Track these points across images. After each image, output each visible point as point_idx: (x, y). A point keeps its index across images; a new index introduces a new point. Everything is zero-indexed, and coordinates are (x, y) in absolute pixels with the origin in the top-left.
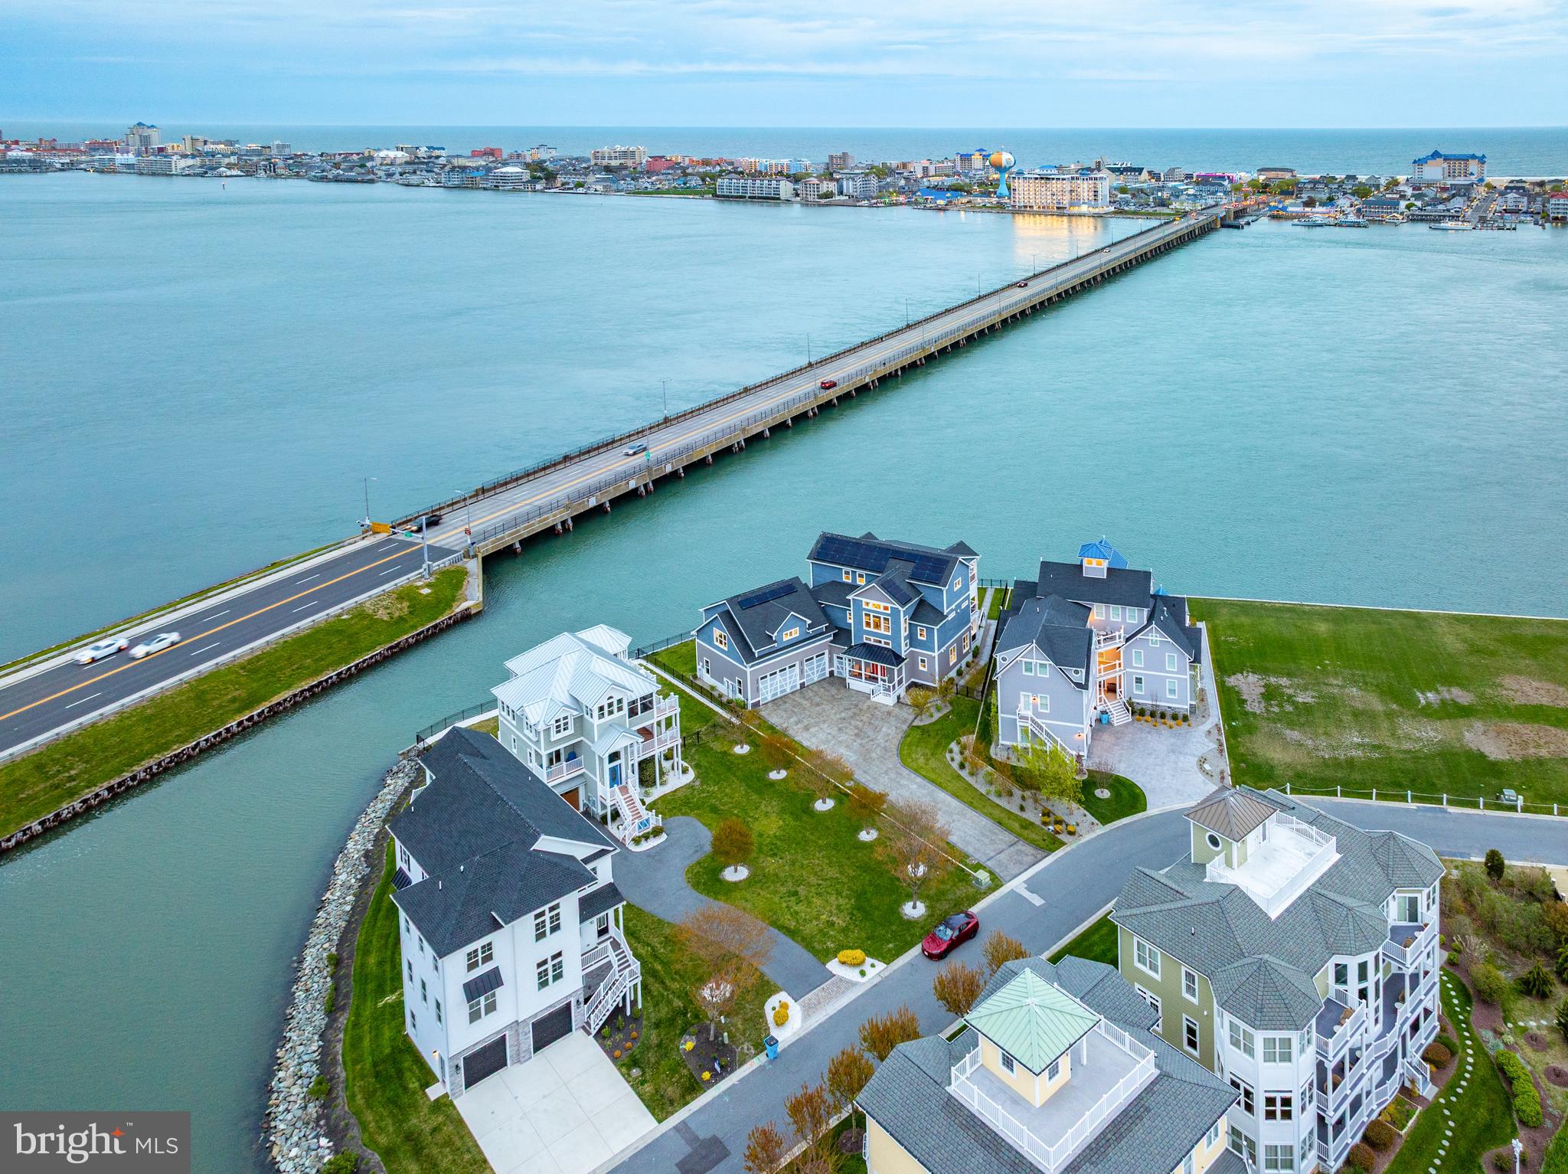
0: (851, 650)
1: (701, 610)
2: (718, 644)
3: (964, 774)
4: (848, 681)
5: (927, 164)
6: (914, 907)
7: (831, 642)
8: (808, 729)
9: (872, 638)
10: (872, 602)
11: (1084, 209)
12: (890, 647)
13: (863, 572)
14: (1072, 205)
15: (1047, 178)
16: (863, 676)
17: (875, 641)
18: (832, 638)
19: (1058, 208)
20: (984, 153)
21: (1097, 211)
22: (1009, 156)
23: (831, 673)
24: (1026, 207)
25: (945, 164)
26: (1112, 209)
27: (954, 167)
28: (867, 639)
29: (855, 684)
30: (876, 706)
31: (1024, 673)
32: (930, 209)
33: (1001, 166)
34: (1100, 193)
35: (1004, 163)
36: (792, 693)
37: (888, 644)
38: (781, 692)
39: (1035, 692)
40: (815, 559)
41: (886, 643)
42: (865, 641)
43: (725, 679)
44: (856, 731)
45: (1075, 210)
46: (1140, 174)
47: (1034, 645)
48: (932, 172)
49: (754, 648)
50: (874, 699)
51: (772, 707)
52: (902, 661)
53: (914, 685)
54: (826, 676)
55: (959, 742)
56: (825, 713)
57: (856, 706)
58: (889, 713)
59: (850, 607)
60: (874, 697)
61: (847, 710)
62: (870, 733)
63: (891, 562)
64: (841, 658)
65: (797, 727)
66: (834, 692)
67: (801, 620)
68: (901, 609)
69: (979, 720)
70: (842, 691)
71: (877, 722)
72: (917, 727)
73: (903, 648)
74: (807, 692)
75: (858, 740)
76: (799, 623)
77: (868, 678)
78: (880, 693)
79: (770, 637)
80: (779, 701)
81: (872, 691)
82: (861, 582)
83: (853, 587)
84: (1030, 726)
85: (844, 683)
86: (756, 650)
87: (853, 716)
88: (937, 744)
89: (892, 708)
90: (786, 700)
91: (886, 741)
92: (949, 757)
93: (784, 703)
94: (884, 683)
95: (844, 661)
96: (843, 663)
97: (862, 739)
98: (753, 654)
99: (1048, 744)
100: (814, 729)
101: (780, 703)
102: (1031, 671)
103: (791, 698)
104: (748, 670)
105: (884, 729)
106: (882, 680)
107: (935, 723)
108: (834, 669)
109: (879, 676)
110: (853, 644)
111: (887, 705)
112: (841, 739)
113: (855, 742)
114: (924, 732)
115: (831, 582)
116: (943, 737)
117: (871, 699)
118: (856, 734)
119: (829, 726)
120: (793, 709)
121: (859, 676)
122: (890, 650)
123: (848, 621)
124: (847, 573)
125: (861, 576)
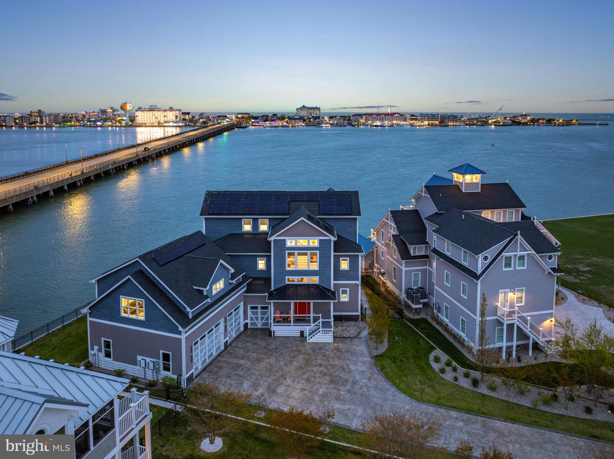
0: (273, 294)
1: (93, 281)
2: (129, 315)
4: (273, 328)
7: (246, 292)
8: (274, 391)
9: (296, 277)
10: (296, 239)
11: (171, 124)
12: (317, 283)
13: (265, 218)
15: (153, 110)
16: (292, 320)
17: (298, 280)
18: (245, 289)
19: (158, 124)
23: (246, 325)
24: (143, 124)
26: (184, 124)
27: (98, 115)
28: (289, 280)
29: (280, 330)
30: (319, 347)
31: (504, 270)
35: (128, 108)
36: (219, 355)
37: (315, 280)
38: (209, 357)
40: (209, 215)
41: (312, 280)
42: (287, 283)
43: (139, 358)
44: (328, 378)
47: (518, 236)
48: (87, 117)
49: (188, 309)
50: (311, 340)
51: (209, 376)
52: (333, 293)
53: (336, 318)
54: (242, 329)
55: (437, 360)
56: (275, 368)
57: (299, 351)
58: (338, 349)
59: (270, 252)
60: (311, 338)
61: (295, 359)
62: (343, 375)
63: (293, 205)
64: (256, 308)
65: (258, 392)
66: (263, 344)
67: (228, 270)
68: (333, 239)
69: (422, 335)
70: (270, 340)
71: (337, 362)
72: (381, 356)
73: (332, 282)
74: (234, 350)
75: (341, 388)
76: (225, 273)
77: (298, 321)
78: (319, 332)
79: (201, 292)
80: (212, 367)
81: (302, 333)
82: (264, 228)
83: (255, 234)
84: (516, 323)
85: (267, 332)
86: (190, 312)
87: (307, 363)
88: (421, 368)
89: (336, 345)
90: (219, 365)
91: (369, 379)
92: (449, 376)
93: (221, 368)
94: (321, 320)
95: (259, 310)
96: (257, 313)
97: (344, 385)
98: (186, 315)
99: (532, 336)
100: (281, 390)
101: (215, 369)
102: (510, 266)
103: (222, 362)
104: (183, 337)
105: (353, 368)
106: (316, 319)
107: (391, 347)
108: (249, 321)
109: (312, 315)
110: (272, 289)
111: (328, 343)
112: (321, 392)
113: (339, 390)
114: (391, 359)
115: (231, 235)
116: (416, 358)
117: (308, 341)
118: (332, 382)
119: (294, 381)
120: (236, 372)
121: (286, 320)
122: (316, 285)
123: (259, 268)
124: (247, 222)
125: (263, 223)
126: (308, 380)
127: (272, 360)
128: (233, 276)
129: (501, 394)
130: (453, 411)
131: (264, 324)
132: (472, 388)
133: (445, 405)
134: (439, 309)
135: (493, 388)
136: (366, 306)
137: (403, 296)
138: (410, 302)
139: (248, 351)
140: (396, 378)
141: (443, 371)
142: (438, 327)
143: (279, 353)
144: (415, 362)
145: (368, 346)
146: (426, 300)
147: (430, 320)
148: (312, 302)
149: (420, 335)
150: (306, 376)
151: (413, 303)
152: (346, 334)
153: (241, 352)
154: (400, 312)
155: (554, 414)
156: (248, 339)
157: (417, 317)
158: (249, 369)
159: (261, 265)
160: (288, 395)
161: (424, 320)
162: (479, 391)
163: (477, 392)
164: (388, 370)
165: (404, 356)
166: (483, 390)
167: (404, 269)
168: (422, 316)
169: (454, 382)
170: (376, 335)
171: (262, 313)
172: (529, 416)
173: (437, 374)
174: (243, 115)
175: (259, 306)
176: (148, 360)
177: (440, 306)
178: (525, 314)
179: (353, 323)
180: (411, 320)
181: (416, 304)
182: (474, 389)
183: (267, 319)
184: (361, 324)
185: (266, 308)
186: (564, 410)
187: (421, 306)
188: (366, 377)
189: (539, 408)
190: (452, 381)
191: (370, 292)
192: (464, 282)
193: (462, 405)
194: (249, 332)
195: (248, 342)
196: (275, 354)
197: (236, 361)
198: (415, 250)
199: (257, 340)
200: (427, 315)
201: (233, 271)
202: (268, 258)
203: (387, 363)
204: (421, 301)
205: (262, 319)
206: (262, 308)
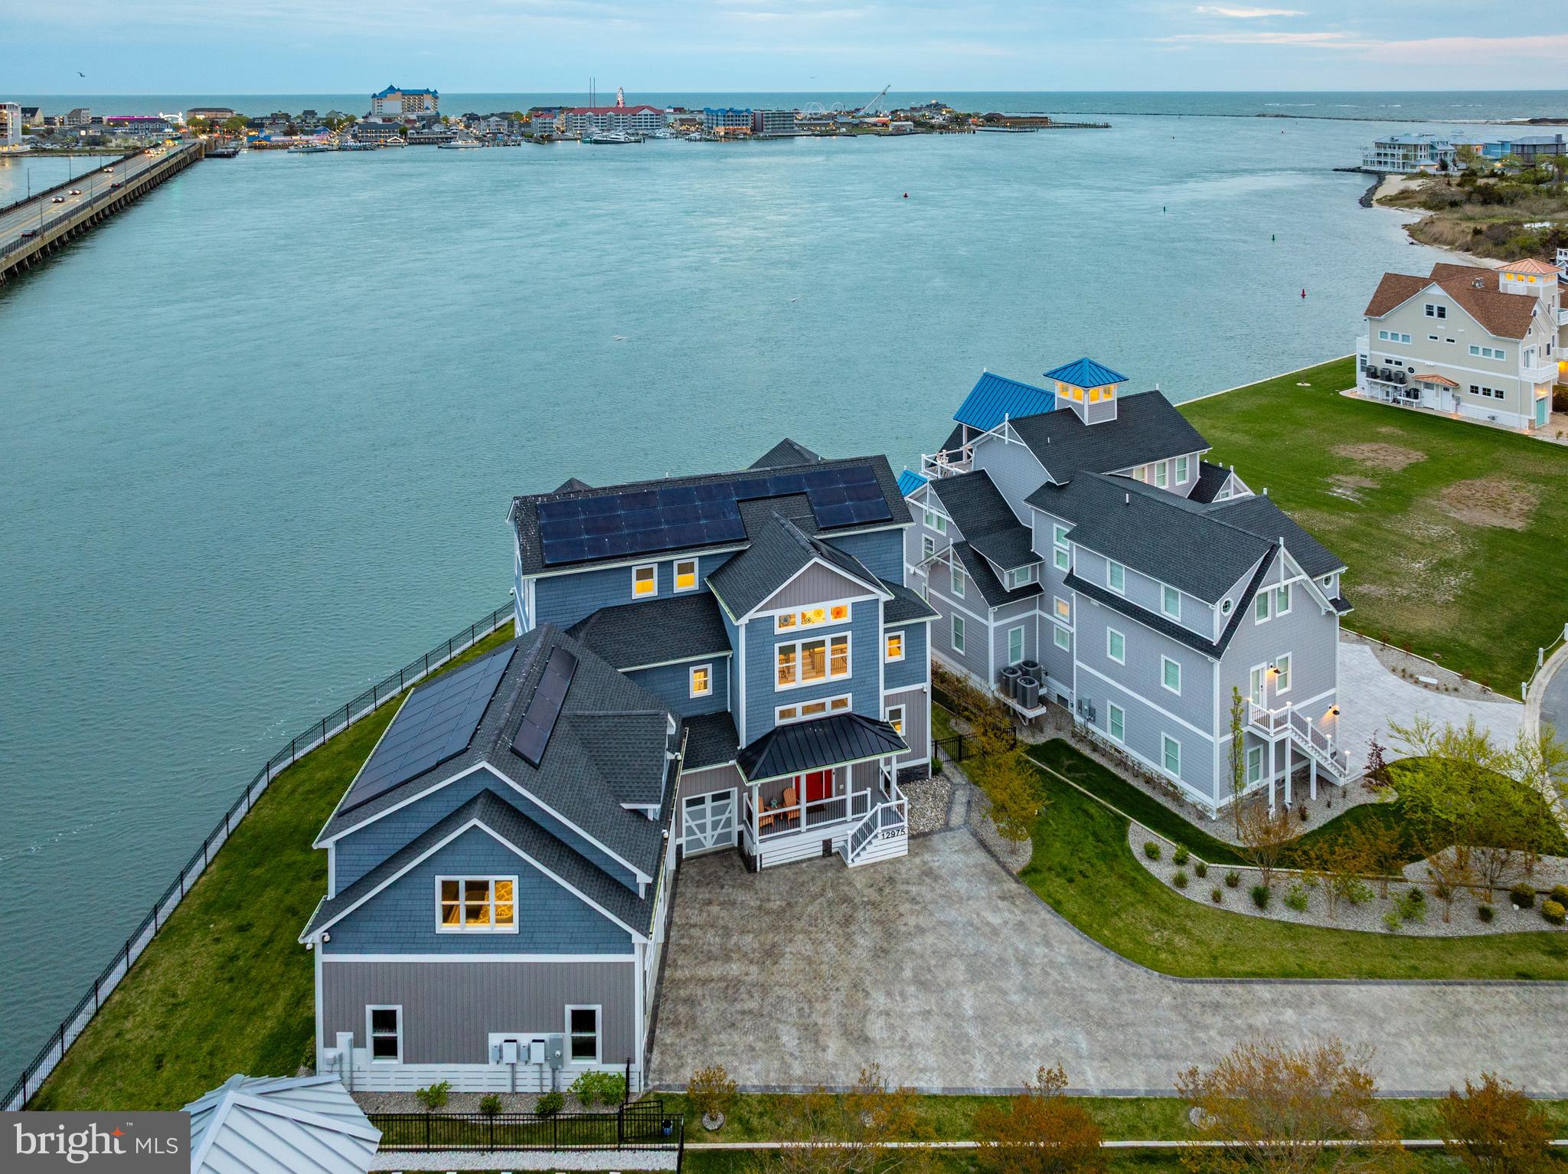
0: (752, 760)
2: (456, 927)
3: (1283, 914)
4: (755, 848)
9: (799, 706)
10: (798, 611)
12: (849, 709)
13: (691, 557)
16: (802, 817)
17: (806, 710)
28: (783, 714)
29: (772, 851)
30: (886, 876)
31: (1257, 623)
37: (843, 703)
39: (1270, 657)
40: (546, 568)
41: (835, 705)
42: (779, 722)
43: (496, 1039)
44: (961, 965)
47: (1279, 549)
49: (641, 877)
50: (858, 862)
51: (681, 1036)
55: (1150, 851)
56: (825, 967)
59: (730, 648)
60: (858, 855)
61: (853, 928)
63: (751, 511)
64: (701, 801)
65: (830, 1051)
68: (882, 597)
69: (1081, 789)
70: (760, 884)
71: (953, 913)
72: (1033, 869)
73: (882, 701)
74: (691, 938)
75: (1003, 984)
77: (816, 816)
78: (876, 836)
79: (642, 815)
80: (669, 1006)
81: (827, 844)
83: (666, 604)
84: (1290, 735)
85: (738, 861)
86: (644, 883)
87: (887, 931)
88: (1132, 885)
89: (917, 860)
90: (682, 993)
92: (1199, 892)
93: (690, 1001)
94: (879, 807)
95: (709, 805)
96: (702, 814)
97: (1005, 975)
98: (631, 893)
100: (876, 1028)
101: (682, 1010)
102: (1265, 613)
103: (686, 982)
104: (639, 957)
106: (859, 805)
108: (685, 841)
109: (849, 796)
110: (743, 744)
111: (898, 860)
112: (968, 1009)
113: (1004, 993)
114: (1058, 875)
115: (605, 612)
117: (850, 866)
118: (974, 972)
119: (889, 994)
120: (738, 1006)
121: (784, 822)
122: (847, 716)
123: (696, 692)
124: (644, 574)
125: (686, 569)
126: (921, 984)
127: (801, 945)
129: (1319, 914)
130: (1257, 983)
131: (722, 838)
132: (1258, 913)
133: (1236, 974)
134: (1092, 715)
135: (1296, 904)
137: (994, 691)
139: (727, 932)
140: (1102, 927)
141: (1181, 882)
142: (1097, 759)
143: (805, 918)
144: (1112, 869)
145: (989, 850)
147: (1072, 742)
148: (849, 764)
149: (1076, 789)
150: (907, 973)
151: (1024, 704)
152: (923, 825)
153: (712, 939)
155: (1431, 938)
156: (704, 894)
157: (1040, 739)
158: (764, 988)
159: (699, 685)
160: (903, 1039)
161: (1057, 745)
162: (1275, 918)
163: (1272, 921)
164: (1071, 907)
165: (1081, 859)
166: (1280, 913)
167: (992, 624)
168: (1050, 733)
169: (1216, 906)
171: (716, 812)
172: (1395, 957)
173: (1173, 892)
174: (212, 115)
175: (708, 795)
176: (525, 1038)
177: (1093, 705)
178: (1297, 713)
179: (917, 787)
181: (1030, 707)
182: (1262, 915)
183: (728, 823)
184: (938, 786)
185: (729, 796)
186: (1444, 925)
187: (1042, 709)
188: (1038, 940)
189: (1399, 932)
190: (1211, 903)
192: (1184, 664)
193: (1265, 962)
194: (691, 871)
195: (710, 902)
196: (798, 925)
197: (716, 970)
198: (1014, 577)
199: (727, 890)
200: (1059, 729)
201: (674, 727)
202: (727, 665)
205: (715, 825)
206: (715, 798)
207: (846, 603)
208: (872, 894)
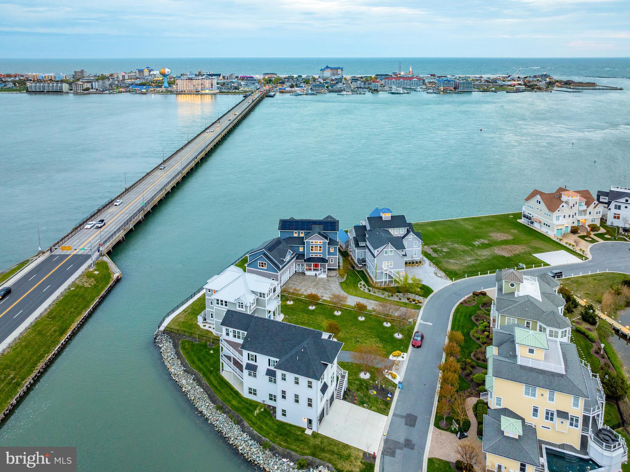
0: (305, 261)
2: (261, 267)
3: (372, 293)
4: (306, 272)
5: (124, 74)
6: (398, 335)
7: (296, 259)
9: (314, 255)
10: (314, 241)
11: (207, 91)
12: (322, 257)
13: (303, 231)
14: (202, 90)
15: (192, 79)
16: (312, 269)
17: (316, 255)
19: (196, 91)
20: (149, 69)
21: (212, 92)
22: (169, 70)
23: (296, 271)
24: (182, 91)
25: (132, 74)
26: (218, 91)
27: (136, 75)
28: (311, 255)
29: (308, 273)
30: (322, 279)
31: (385, 255)
32: (139, 93)
33: (165, 74)
34: (214, 85)
35: (166, 73)
36: (288, 281)
37: (321, 256)
38: (285, 281)
39: (388, 261)
40: (282, 230)
41: (320, 256)
42: (311, 256)
45: (204, 92)
46: (220, 76)
47: (390, 244)
48: (126, 77)
49: (280, 266)
50: (319, 277)
52: (327, 261)
53: (328, 269)
54: (295, 272)
55: (361, 284)
56: (307, 285)
57: (315, 280)
58: (328, 280)
59: (305, 245)
61: (313, 282)
62: (329, 288)
63: (313, 226)
64: (299, 265)
66: (302, 277)
67: (291, 252)
68: (327, 242)
69: (359, 276)
70: (305, 276)
71: (327, 284)
72: (342, 282)
73: (327, 256)
74: (293, 279)
76: (290, 253)
77: (314, 270)
78: (322, 274)
79: (283, 260)
81: (316, 274)
82: (302, 235)
83: (299, 238)
84: (388, 273)
85: (304, 274)
86: (281, 267)
87: (317, 284)
88: (355, 286)
89: (327, 278)
91: (337, 289)
92: (362, 289)
93: (289, 284)
94: (322, 270)
95: (301, 266)
96: (300, 267)
97: (328, 290)
98: (279, 268)
99: (394, 278)
102: (387, 254)
104: (279, 274)
105: (332, 285)
106: (321, 269)
107: (346, 280)
108: (297, 270)
109: (319, 268)
110: (305, 259)
111: (325, 278)
112: (321, 292)
115: (290, 237)
116: (353, 283)
118: (325, 289)
121: (310, 270)
122: (322, 258)
123: (300, 251)
124: (296, 233)
125: (302, 233)
126: (317, 289)
127: (305, 283)
128: (292, 255)
129: (377, 294)
131: (302, 271)
134: (367, 267)
135: (374, 292)
136: (341, 265)
137: (356, 261)
138: (358, 264)
139: (297, 279)
141: (361, 287)
142: (366, 273)
143: (308, 280)
145: (338, 279)
146: (365, 263)
147: (364, 271)
148: (319, 263)
150: (316, 287)
152: (332, 275)
153: (295, 279)
154: (353, 267)
156: (297, 276)
157: (360, 270)
158: (298, 285)
159: (301, 249)
161: (362, 271)
164: (344, 287)
165: (350, 283)
167: (357, 251)
168: (362, 269)
170: (342, 276)
173: (359, 288)
175: (301, 264)
178: (391, 270)
179: (335, 271)
180: (357, 271)
181: (360, 265)
182: (369, 293)
183: (303, 269)
184: (337, 272)
185: (303, 265)
186: (393, 299)
187: (362, 266)
189: (386, 298)
191: (344, 259)
192: (373, 258)
194: (297, 274)
196: (306, 281)
197: (294, 282)
198: (362, 244)
199: (300, 276)
200: (364, 269)
201: (292, 253)
202: (304, 247)
203: (344, 285)
204: (362, 263)
205: (302, 269)
206: (302, 265)
207: (322, 241)
208: (318, 280)
